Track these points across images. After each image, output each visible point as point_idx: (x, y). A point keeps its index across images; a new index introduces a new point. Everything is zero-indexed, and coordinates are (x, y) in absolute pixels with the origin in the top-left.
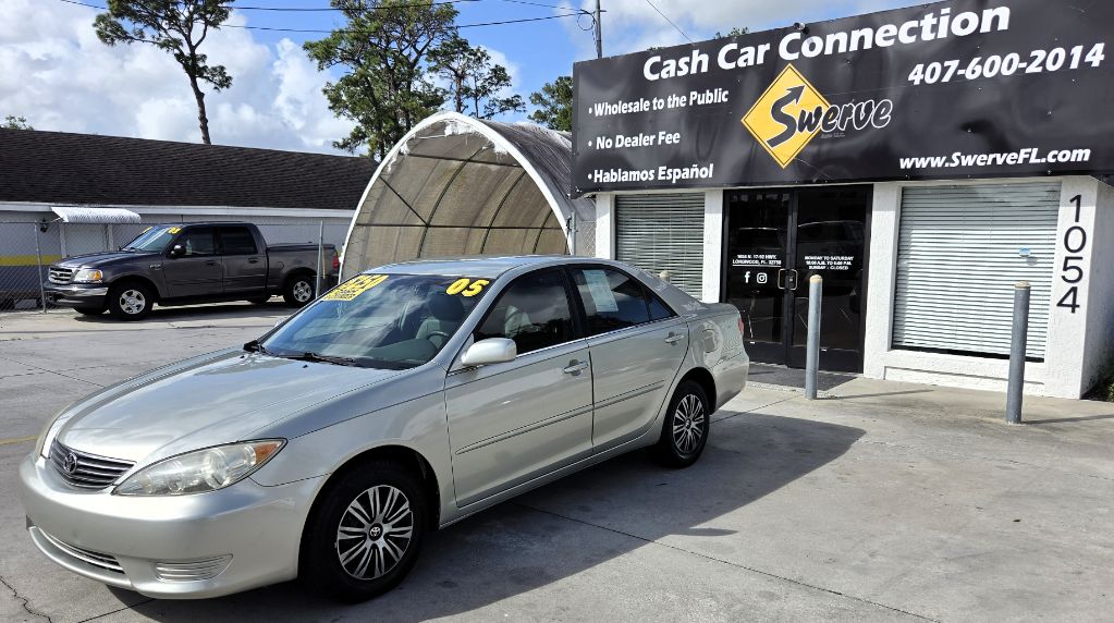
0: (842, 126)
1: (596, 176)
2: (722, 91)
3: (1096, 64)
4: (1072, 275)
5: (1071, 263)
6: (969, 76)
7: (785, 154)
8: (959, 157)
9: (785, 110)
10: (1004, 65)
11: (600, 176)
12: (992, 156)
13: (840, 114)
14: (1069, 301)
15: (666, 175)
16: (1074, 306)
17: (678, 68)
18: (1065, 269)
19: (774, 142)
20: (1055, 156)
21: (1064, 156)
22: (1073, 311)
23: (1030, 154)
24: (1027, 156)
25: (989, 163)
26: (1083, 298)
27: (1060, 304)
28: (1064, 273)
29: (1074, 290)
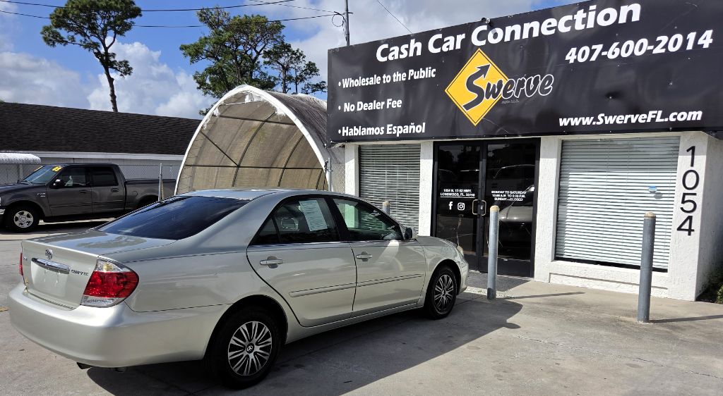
0: (517, 94)
1: (344, 131)
2: (431, 70)
3: (706, 46)
4: (689, 206)
5: (687, 198)
6: (611, 56)
7: (476, 115)
8: (603, 118)
9: (476, 83)
10: (637, 48)
11: (347, 131)
12: (627, 117)
13: (516, 85)
14: (686, 226)
15: (392, 131)
16: (690, 231)
17: (400, 53)
18: (683, 202)
19: (468, 106)
20: (675, 117)
21: (682, 116)
22: (689, 234)
23: (656, 115)
24: (654, 116)
25: (625, 122)
26: (696, 224)
27: (679, 229)
28: (682, 206)
29: (690, 218)
